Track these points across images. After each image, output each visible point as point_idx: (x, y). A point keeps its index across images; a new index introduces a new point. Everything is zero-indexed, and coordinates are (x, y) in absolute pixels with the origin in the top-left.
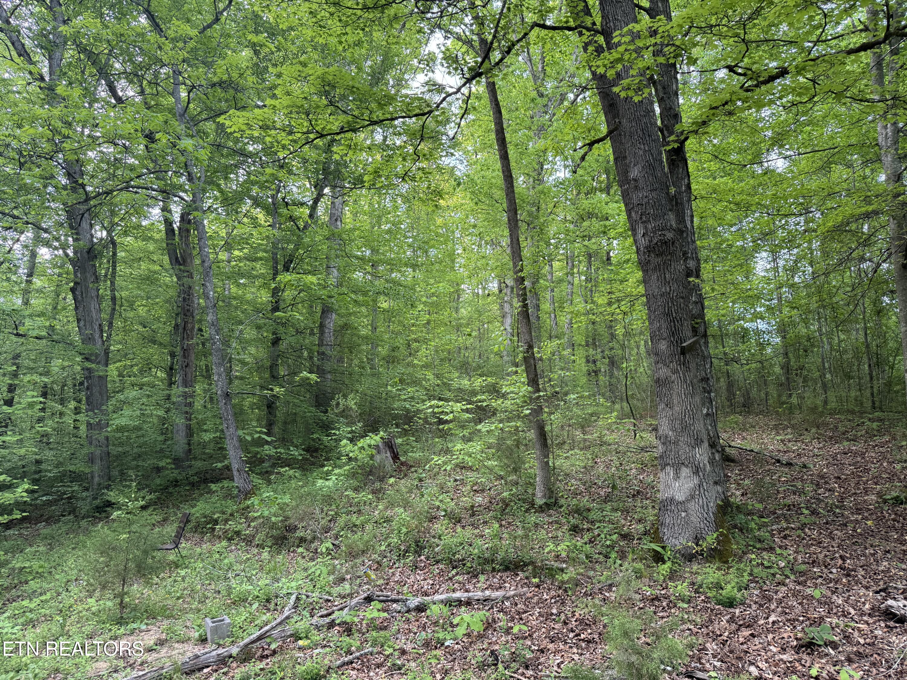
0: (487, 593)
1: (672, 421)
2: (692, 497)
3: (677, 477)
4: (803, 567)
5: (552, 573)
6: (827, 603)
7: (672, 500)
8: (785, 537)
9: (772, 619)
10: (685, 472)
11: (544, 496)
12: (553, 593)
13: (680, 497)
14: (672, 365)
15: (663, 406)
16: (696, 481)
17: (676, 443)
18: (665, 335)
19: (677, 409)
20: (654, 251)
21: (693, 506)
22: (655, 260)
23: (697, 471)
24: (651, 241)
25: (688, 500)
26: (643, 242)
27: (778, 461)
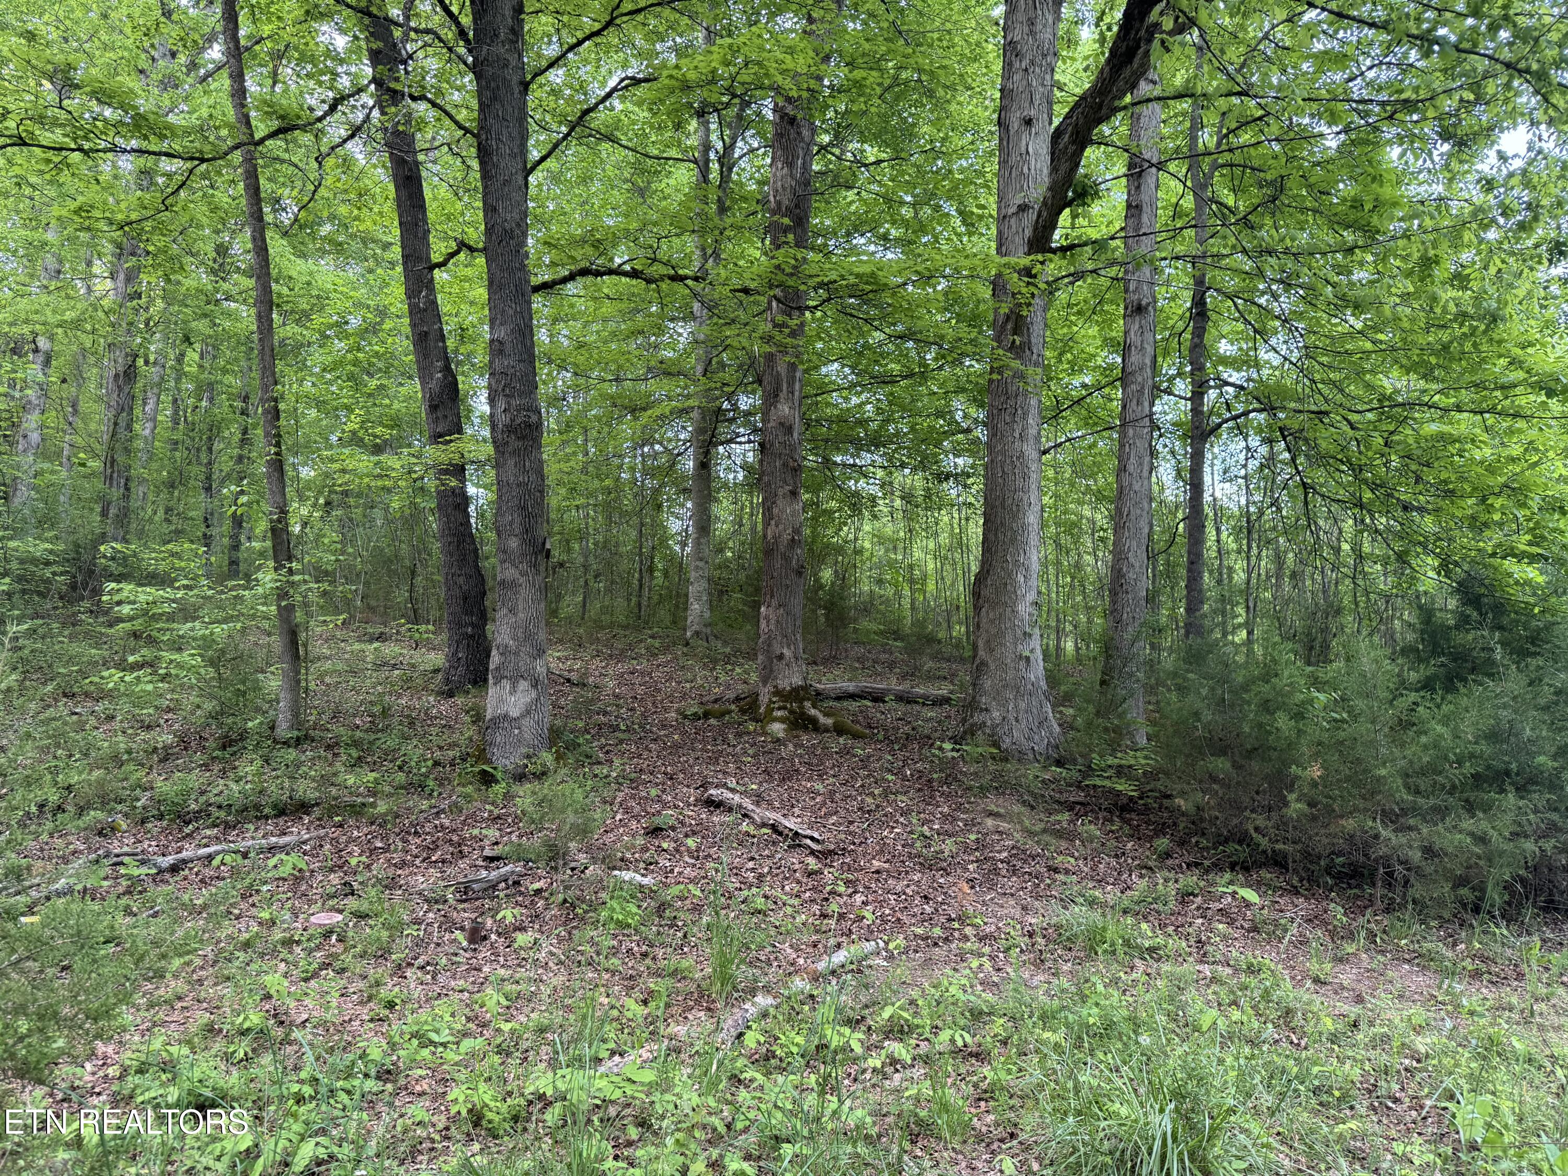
0: (274, 840)
1: (514, 628)
2: (528, 712)
3: (513, 691)
4: (633, 775)
5: (357, 810)
6: (659, 800)
7: (506, 716)
8: (607, 752)
9: (618, 817)
10: (523, 685)
11: (291, 727)
12: (365, 830)
13: (515, 713)
14: (524, 566)
15: (505, 611)
16: (534, 695)
17: (516, 654)
18: (517, 531)
19: (521, 615)
20: (515, 432)
21: (526, 722)
22: (514, 443)
23: (535, 684)
24: (512, 420)
25: (523, 716)
26: (503, 419)
27: (569, 680)
